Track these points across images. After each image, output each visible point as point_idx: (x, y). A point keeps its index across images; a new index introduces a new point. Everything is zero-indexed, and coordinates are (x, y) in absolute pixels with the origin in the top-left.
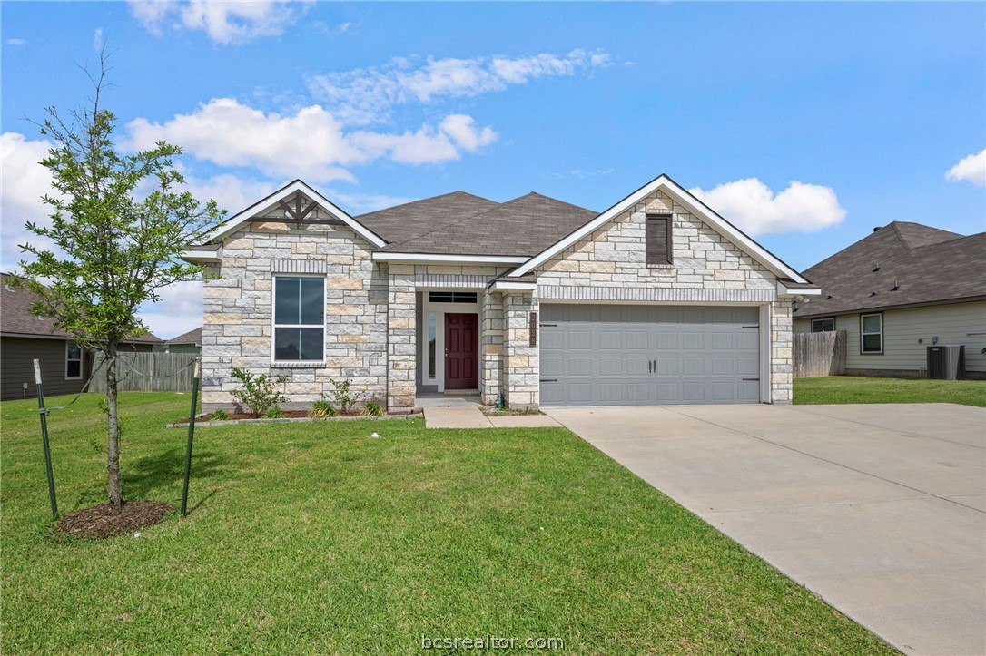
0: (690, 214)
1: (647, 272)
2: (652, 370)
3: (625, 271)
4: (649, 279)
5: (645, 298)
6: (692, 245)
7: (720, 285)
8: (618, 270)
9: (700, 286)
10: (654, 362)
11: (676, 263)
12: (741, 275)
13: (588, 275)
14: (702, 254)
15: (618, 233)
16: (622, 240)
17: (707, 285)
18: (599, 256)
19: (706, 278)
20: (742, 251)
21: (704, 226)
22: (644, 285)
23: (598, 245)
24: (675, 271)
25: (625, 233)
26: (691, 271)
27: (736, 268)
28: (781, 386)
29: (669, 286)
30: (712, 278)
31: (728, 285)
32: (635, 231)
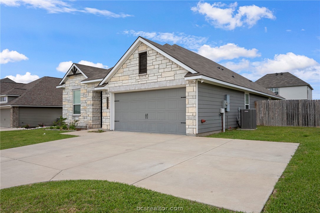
0: (153, 49)
1: (138, 78)
2: (147, 118)
3: (132, 78)
4: (139, 80)
5: (138, 88)
6: (154, 63)
7: (164, 79)
8: (130, 78)
9: (156, 81)
10: (147, 115)
11: (148, 72)
12: (172, 73)
13: (121, 82)
14: (157, 66)
15: (130, 64)
16: (131, 66)
17: (159, 80)
18: (125, 74)
19: (159, 77)
20: (172, 62)
21: (158, 54)
22: (137, 83)
23: (125, 70)
24: (147, 76)
25: (132, 63)
26: (153, 75)
27: (170, 70)
28: (190, 127)
29: (145, 82)
30: (161, 77)
31: (168, 79)
32: (135, 61)
